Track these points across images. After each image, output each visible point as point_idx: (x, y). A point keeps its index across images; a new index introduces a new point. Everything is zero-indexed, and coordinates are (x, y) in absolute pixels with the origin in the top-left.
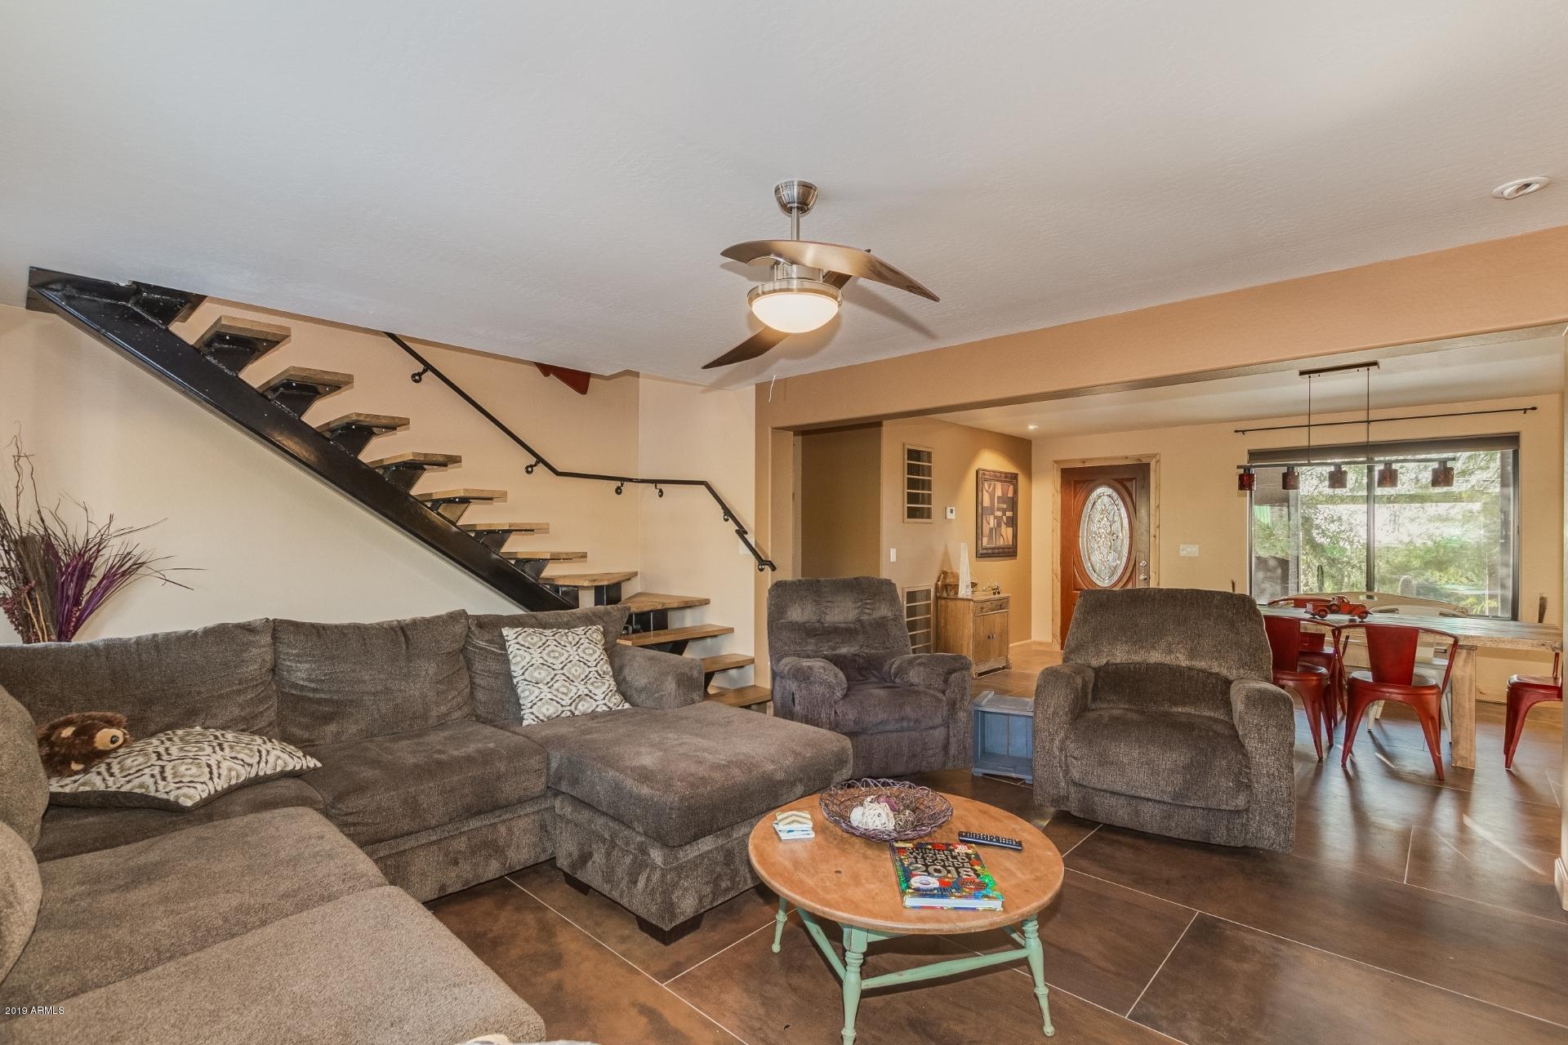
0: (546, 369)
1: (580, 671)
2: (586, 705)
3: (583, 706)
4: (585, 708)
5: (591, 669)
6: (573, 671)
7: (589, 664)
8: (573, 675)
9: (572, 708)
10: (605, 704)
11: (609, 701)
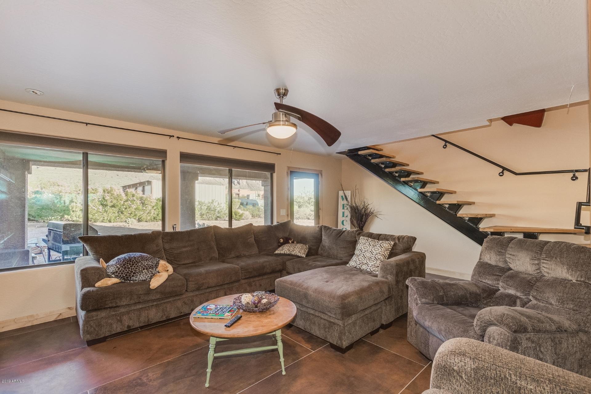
0: (510, 120)
1: (369, 255)
2: (365, 267)
3: (364, 266)
4: (364, 267)
5: (373, 256)
6: (367, 254)
7: (373, 254)
8: (366, 255)
9: (360, 266)
10: (370, 269)
11: (372, 268)
